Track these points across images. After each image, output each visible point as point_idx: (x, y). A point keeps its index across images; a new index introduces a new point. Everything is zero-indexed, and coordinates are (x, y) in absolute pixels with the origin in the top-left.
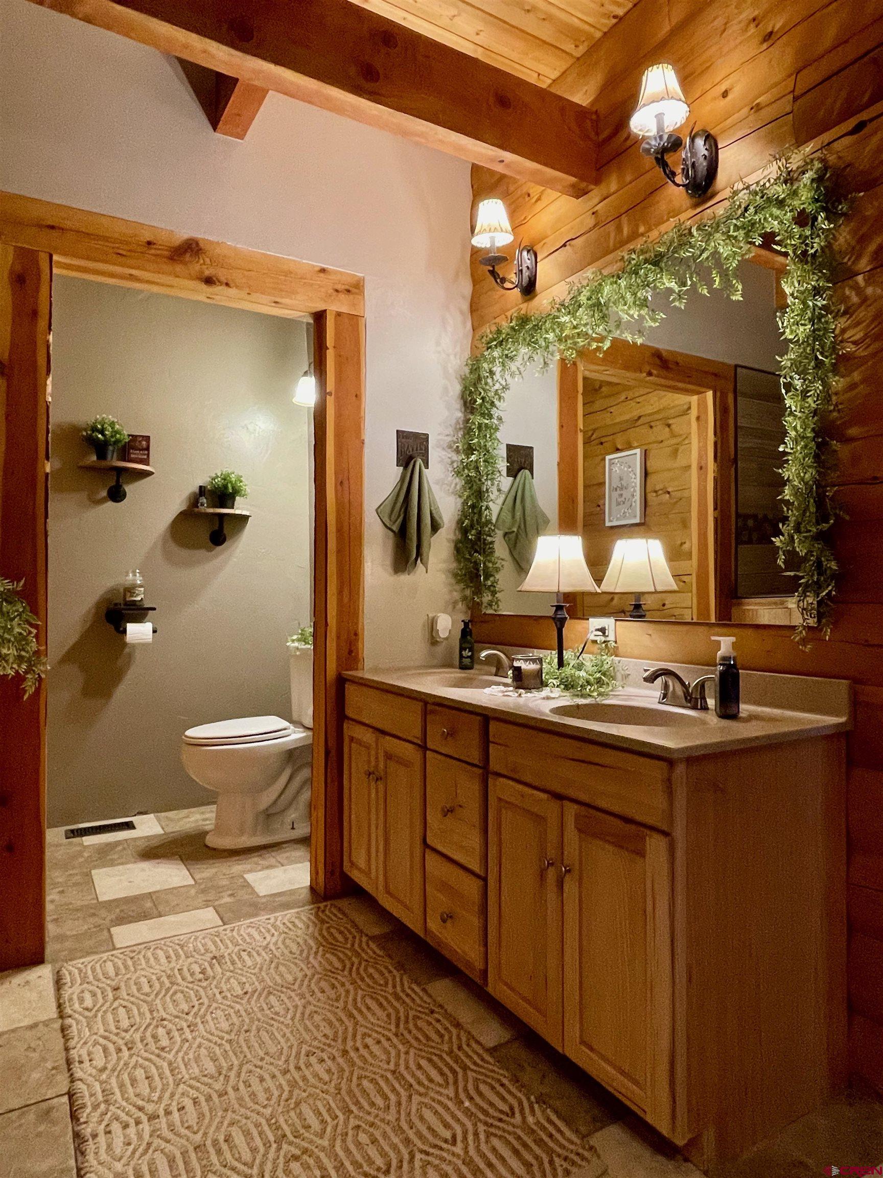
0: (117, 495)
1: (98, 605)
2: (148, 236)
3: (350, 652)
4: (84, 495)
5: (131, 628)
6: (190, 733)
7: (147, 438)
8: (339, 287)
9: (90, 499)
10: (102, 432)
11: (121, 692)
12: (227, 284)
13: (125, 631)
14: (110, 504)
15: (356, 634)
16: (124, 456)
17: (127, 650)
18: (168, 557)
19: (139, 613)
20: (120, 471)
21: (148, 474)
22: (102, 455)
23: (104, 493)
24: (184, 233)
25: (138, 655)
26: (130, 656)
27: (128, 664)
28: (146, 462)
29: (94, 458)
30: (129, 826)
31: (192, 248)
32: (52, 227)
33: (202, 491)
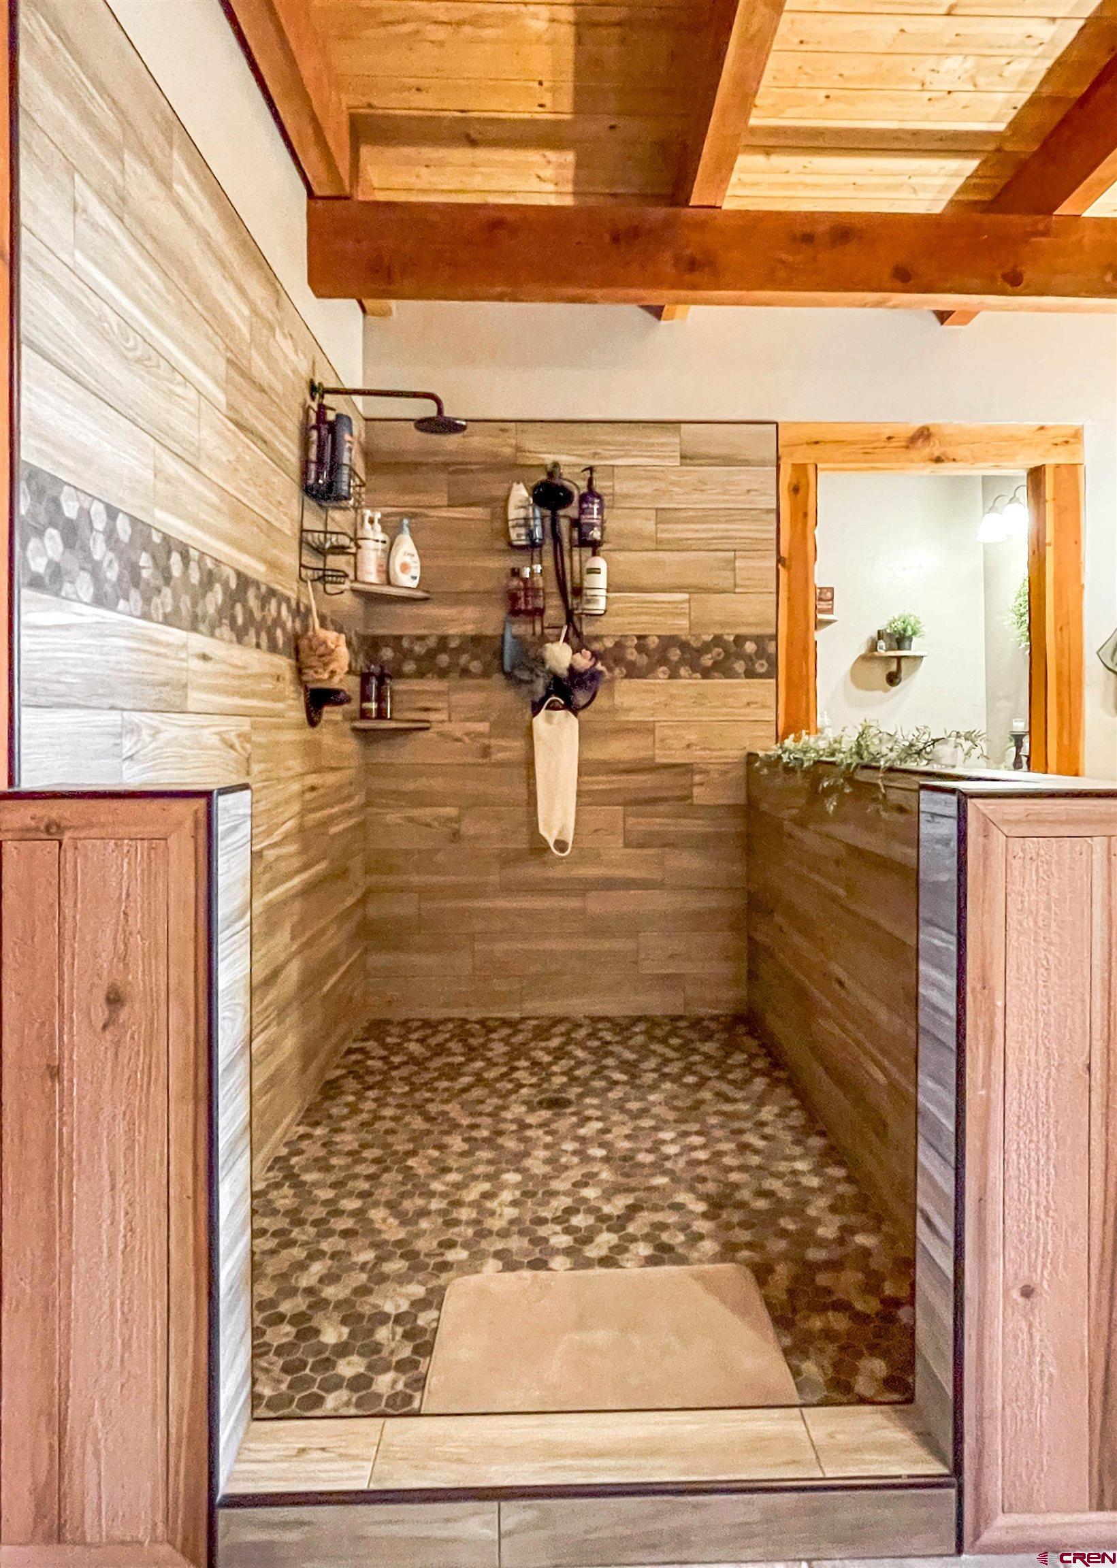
2: (888, 432)
7: (832, 590)
8: (1057, 440)
12: (954, 459)
18: (848, 698)
21: (832, 622)
24: (917, 424)
28: (830, 611)
31: (924, 434)
32: (817, 443)
33: (880, 635)
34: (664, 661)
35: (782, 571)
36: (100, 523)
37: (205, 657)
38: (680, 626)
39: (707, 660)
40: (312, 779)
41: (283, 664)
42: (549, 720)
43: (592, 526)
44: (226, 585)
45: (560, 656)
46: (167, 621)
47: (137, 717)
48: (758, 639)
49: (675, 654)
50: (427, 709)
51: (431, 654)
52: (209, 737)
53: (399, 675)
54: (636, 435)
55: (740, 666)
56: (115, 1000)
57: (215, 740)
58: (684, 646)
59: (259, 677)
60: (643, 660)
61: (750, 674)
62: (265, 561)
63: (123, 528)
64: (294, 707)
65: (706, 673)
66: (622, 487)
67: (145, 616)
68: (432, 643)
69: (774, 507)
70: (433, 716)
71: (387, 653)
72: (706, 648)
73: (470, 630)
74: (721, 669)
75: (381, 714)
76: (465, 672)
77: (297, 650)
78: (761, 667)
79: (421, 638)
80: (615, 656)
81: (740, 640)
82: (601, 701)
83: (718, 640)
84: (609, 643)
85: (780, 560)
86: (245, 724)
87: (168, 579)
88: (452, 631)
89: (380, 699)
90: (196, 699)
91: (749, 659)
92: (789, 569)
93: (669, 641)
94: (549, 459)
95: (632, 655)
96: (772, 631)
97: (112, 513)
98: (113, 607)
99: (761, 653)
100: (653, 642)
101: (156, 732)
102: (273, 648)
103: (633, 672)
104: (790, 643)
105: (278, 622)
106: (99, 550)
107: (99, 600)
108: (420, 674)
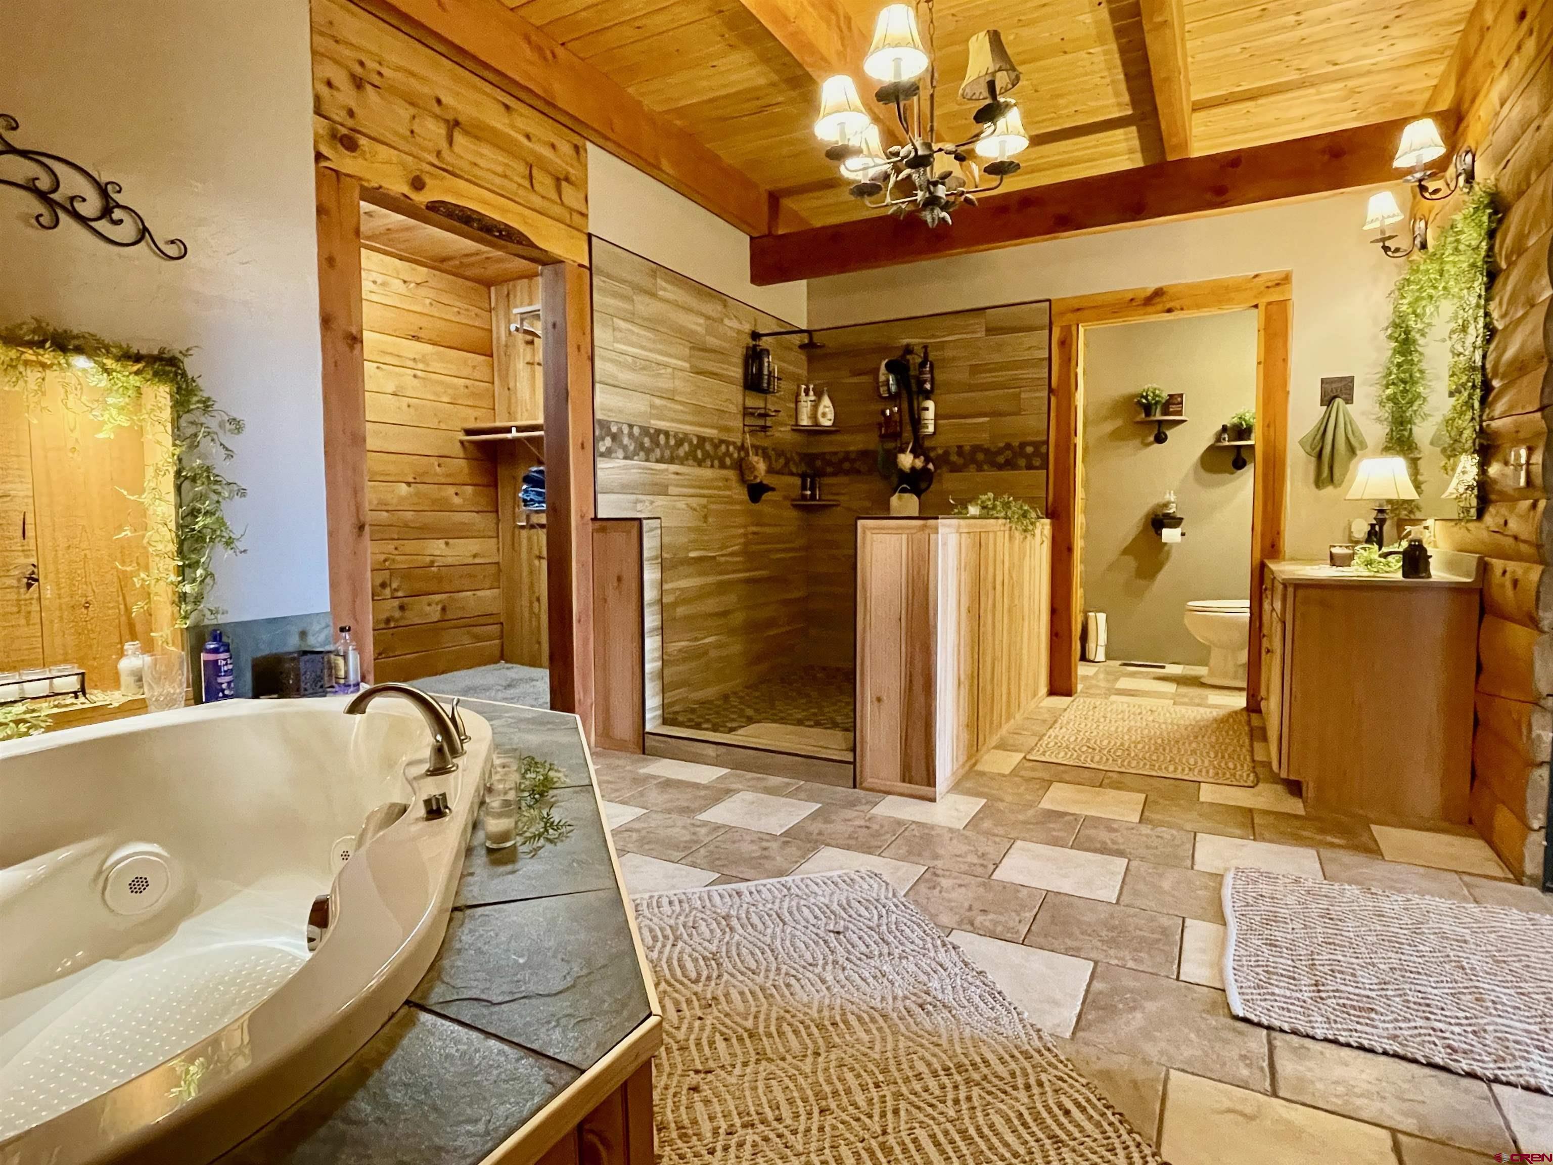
0: (1160, 439)
1: (1147, 515)
2: (1131, 296)
3: (1273, 546)
4: (1137, 442)
5: (1165, 532)
6: (1190, 603)
7: (1181, 395)
8: (1269, 284)
9: (1142, 443)
10: (1146, 398)
11: (1162, 576)
12: (1182, 309)
13: (1161, 535)
14: (1156, 445)
15: (1278, 533)
16: (1165, 412)
17: (1166, 548)
18: (1198, 480)
19: (1174, 521)
20: (1160, 422)
21: (1184, 421)
22: (1148, 414)
23: (1152, 438)
24: (1152, 286)
25: (1173, 550)
26: (1168, 554)
27: (1167, 558)
28: (1180, 413)
29: (1143, 415)
30: (1163, 667)
31: (1159, 293)
32: (1078, 310)
33: (1225, 429)
34: (973, 460)
35: (1053, 399)
36: (626, 430)
37: (677, 474)
38: (983, 438)
39: (1001, 459)
40: (754, 529)
41: (731, 474)
42: (900, 498)
43: (925, 382)
44: (691, 443)
45: (906, 460)
46: (657, 461)
47: (640, 497)
48: (1036, 445)
49: (980, 456)
50: (838, 494)
51: (842, 461)
52: (681, 504)
53: (823, 474)
54: (959, 321)
55: (1022, 462)
56: (619, 579)
57: (684, 506)
58: (987, 451)
59: (712, 480)
60: (961, 461)
61: (1030, 467)
62: (717, 428)
63: (636, 431)
64: (741, 494)
65: (1000, 467)
66: (949, 353)
67: (647, 460)
68: (841, 456)
69: (1047, 356)
70: (842, 498)
71: (818, 463)
72: (1000, 452)
73: (861, 447)
74: (1010, 465)
75: (813, 497)
76: (858, 472)
77: (741, 466)
78: (1037, 462)
79: (836, 453)
80: (943, 461)
81: (1023, 445)
82: (934, 487)
83: (1008, 446)
84: (940, 451)
85: (1051, 390)
86: (704, 501)
87: (658, 445)
88: (852, 448)
89: (813, 489)
90: (672, 490)
91: (1028, 457)
92: (1057, 396)
93: (976, 449)
94: (905, 341)
95: (954, 458)
96: (1045, 438)
97: (631, 426)
98: (632, 459)
99: (1036, 453)
100: (967, 448)
101: (652, 502)
102: (723, 466)
103: (955, 469)
104: (1057, 446)
105: (727, 454)
106: (626, 441)
107: (626, 458)
108: (835, 474)
